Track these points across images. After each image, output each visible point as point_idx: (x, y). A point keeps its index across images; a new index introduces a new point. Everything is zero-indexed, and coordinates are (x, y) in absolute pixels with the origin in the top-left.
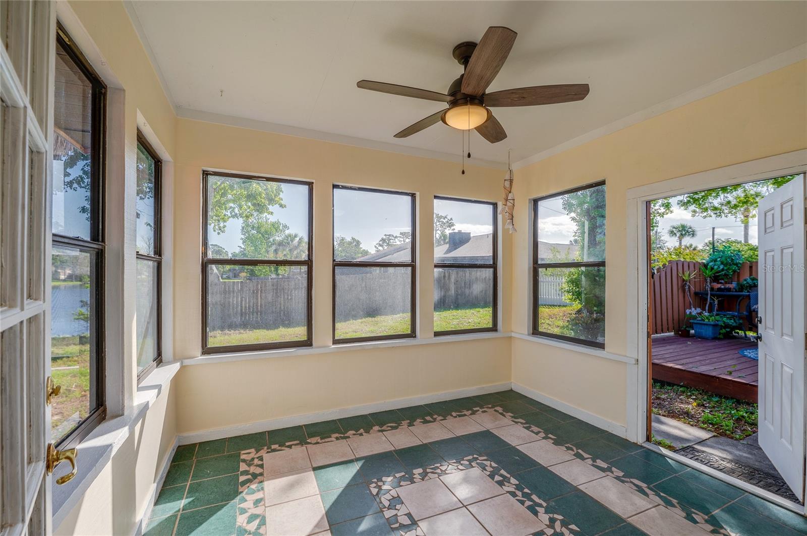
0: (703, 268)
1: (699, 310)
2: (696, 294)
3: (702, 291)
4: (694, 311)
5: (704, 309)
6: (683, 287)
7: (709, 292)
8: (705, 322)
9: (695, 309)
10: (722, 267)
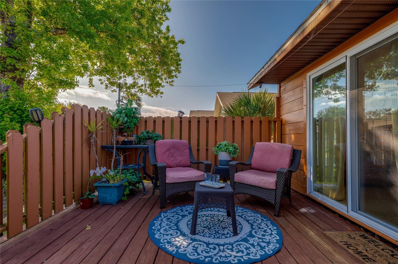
0: (110, 120)
1: (104, 169)
2: (103, 148)
3: (108, 145)
4: (99, 171)
5: (110, 168)
6: (89, 139)
7: (115, 145)
8: (109, 185)
9: (100, 169)
10: (126, 119)
